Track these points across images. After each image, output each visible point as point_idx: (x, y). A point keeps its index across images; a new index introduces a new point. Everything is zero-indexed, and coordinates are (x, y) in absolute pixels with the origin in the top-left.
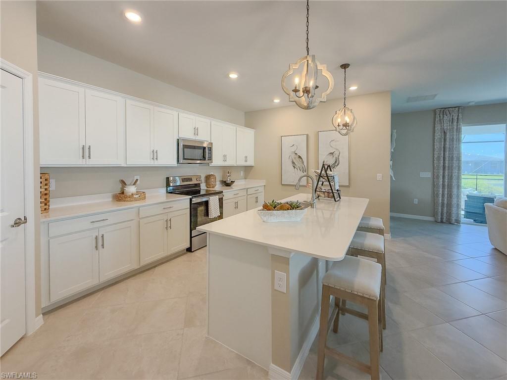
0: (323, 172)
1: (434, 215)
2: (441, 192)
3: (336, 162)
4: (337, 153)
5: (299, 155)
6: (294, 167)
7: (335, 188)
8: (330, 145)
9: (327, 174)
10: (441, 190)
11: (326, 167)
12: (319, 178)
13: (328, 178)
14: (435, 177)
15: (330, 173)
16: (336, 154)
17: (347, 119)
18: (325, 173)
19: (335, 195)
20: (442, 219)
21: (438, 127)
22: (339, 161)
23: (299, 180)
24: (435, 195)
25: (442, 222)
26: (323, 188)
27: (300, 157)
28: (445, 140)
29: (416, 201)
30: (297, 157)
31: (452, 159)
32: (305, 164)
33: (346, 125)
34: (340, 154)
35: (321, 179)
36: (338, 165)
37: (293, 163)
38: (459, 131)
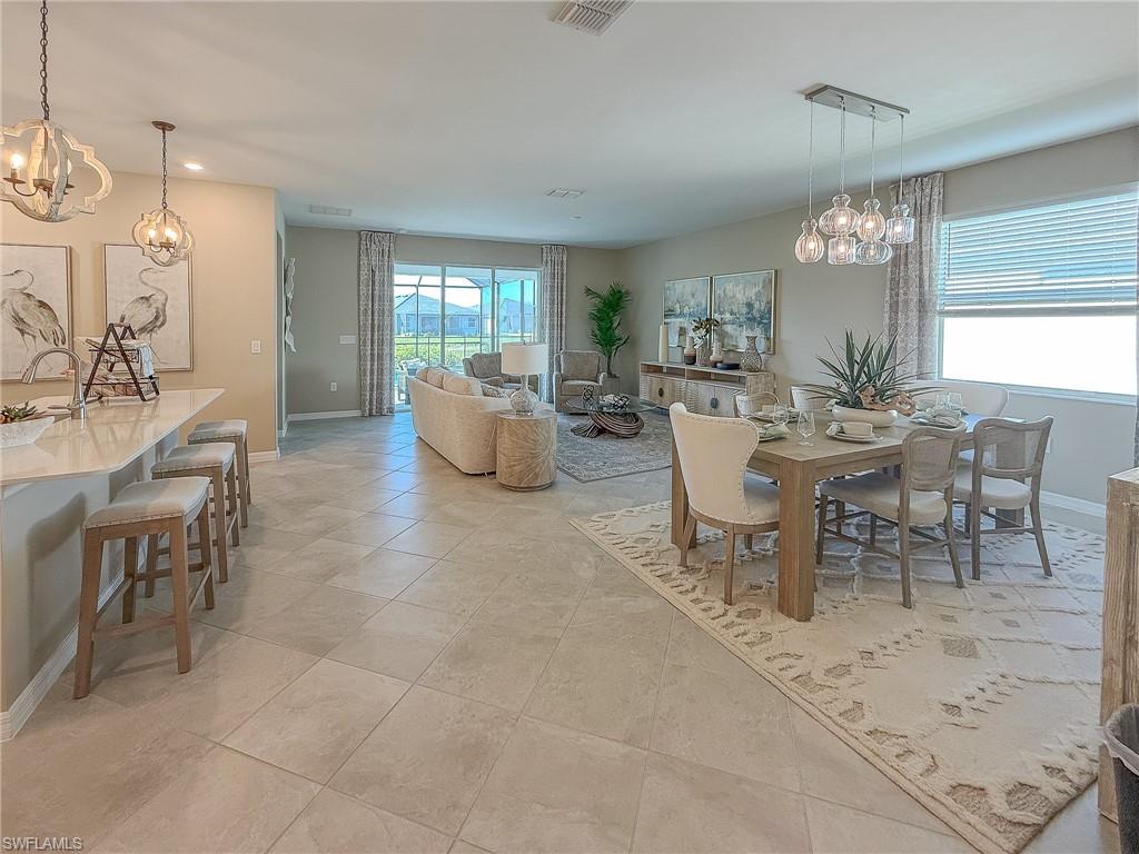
0: (111, 341)
1: (361, 406)
2: (369, 367)
3: (157, 318)
4: (160, 298)
5: (38, 298)
6: (22, 332)
7: (142, 374)
8: (140, 278)
9: (120, 346)
10: (369, 363)
11: (119, 331)
12: (100, 356)
13: (124, 355)
14: (361, 343)
15: (132, 342)
16: (156, 301)
17: (171, 234)
18: (117, 344)
19: (144, 388)
20: (371, 410)
21: (364, 260)
22: (165, 316)
23: (35, 362)
24: (361, 373)
25: (371, 415)
26: (110, 376)
27: (42, 304)
28: (373, 282)
29: (334, 387)
30: (32, 304)
31: (382, 313)
32: (64, 322)
33: (167, 245)
34: (166, 299)
35: (107, 356)
36: (163, 324)
37: (18, 320)
38: (391, 270)
